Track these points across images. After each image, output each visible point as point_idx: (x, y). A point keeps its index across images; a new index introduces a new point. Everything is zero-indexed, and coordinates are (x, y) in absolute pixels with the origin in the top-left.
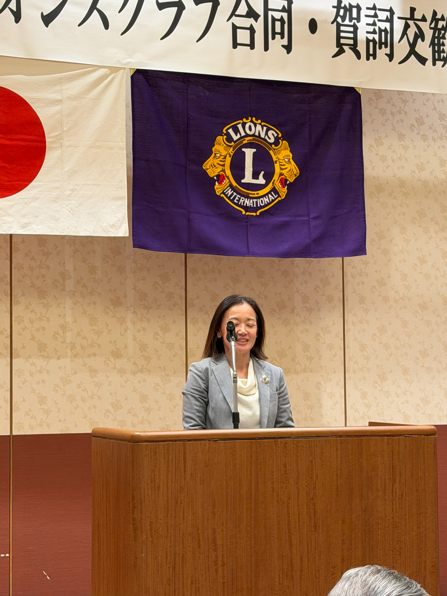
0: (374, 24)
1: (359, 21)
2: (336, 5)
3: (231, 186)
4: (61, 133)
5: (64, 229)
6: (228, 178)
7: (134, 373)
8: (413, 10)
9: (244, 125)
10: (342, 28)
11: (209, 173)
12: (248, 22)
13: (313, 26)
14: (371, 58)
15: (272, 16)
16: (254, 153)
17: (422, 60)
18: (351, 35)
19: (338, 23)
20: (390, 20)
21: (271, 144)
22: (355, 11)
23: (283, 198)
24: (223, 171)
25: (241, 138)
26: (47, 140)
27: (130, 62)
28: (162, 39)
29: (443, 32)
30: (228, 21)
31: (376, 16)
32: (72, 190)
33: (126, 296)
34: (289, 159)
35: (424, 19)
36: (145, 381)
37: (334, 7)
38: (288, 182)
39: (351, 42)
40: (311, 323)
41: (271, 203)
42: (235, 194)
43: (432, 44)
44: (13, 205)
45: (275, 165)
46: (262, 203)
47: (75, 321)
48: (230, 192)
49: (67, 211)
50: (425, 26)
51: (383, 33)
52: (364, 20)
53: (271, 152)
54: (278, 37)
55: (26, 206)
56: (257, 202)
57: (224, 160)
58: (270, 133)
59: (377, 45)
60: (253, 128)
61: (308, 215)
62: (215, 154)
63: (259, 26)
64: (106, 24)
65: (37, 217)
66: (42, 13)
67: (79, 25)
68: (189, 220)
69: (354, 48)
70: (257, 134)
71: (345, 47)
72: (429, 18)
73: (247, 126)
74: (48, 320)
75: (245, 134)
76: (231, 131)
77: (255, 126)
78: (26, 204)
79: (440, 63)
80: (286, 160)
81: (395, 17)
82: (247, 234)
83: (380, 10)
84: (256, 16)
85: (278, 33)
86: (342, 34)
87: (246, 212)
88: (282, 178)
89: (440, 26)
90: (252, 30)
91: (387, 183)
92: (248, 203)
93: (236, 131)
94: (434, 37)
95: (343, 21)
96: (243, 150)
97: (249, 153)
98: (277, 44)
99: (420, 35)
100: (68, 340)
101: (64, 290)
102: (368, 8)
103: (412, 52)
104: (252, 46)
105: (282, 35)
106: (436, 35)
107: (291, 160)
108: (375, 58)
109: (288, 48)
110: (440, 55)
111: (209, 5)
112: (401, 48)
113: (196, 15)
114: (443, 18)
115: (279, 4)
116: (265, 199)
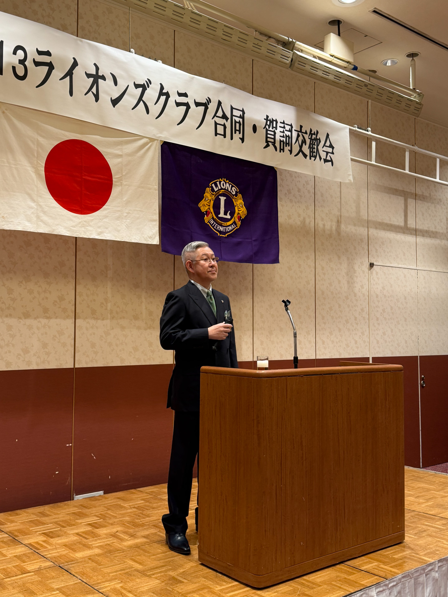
1: (276, 129)
2: (266, 118)
3: (213, 218)
4: (121, 176)
5: (123, 238)
6: (211, 213)
7: (146, 329)
8: (301, 127)
10: (269, 132)
11: (202, 210)
12: (222, 121)
13: (255, 128)
14: (282, 151)
15: (235, 119)
16: (225, 200)
18: (273, 137)
19: (266, 129)
20: (291, 131)
21: (233, 195)
22: (275, 122)
23: (238, 228)
24: (209, 209)
25: (219, 190)
26: (113, 180)
27: (161, 136)
28: (178, 125)
29: (314, 141)
30: (212, 119)
31: (284, 127)
33: (141, 282)
34: (242, 205)
38: (241, 219)
39: (272, 141)
41: (233, 230)
42: (215, 223)
43: (310, 147)
44: (93, 220)
45: (235, 208)
46: (228, 230)
47: (113, 296)
48: (212, 222)
49: (125, 226)
50: (306, 137)
51: (288, 138)
52: (279, 129)
53: (233, 200)
54: (237, 132)
55: (101, 221)
56: (226, 229)
57: (210, 202)
58: (233, 188)
59: (285, 144)
60: (225, 185)
61: (251, 239)
62: (205, 198)
63: (228, 124)
64: (148, 111)
65: (107, 228)
66: (111, 98)
67: (133, 109)
68: (191, 237)
69: (274, 144)
71: (270, 144)
72: (308, 132)
73: (222, 183)
74: (97, 295)
75: (220, 188)
77: (226, 184)
78: (100, 219)
79: (312, 159)
80: (241, 205)
81: (293, 129)
82: (221, 248)
83: (287, 124)
84: (227, 119)
85: (238, 130)
86: (268, 136)
87: (220, 235)
88: (239, 216)
89: (313, 138)
90: (224, 126)
92: (222, 229)
93: (216, 186)
94: (310, 144)
95: (269, 128)
96: (220, 197)
97: (223, 199)
98: (237, 136)
99: (304, 141)
100: (109, 308)
102: (281, 123)
103: (301, 151)
104: (225, 136)
105: (239, 131)
106: (311, 143)
107: (243, 206)
108: (283, 152)
109: (242, 140)
110: (314, 154)
111: (202, 108)
112: (296, 148)
113: (196, 112)
114: (314, 134)
115: (238, 113)
116: (230, 228)
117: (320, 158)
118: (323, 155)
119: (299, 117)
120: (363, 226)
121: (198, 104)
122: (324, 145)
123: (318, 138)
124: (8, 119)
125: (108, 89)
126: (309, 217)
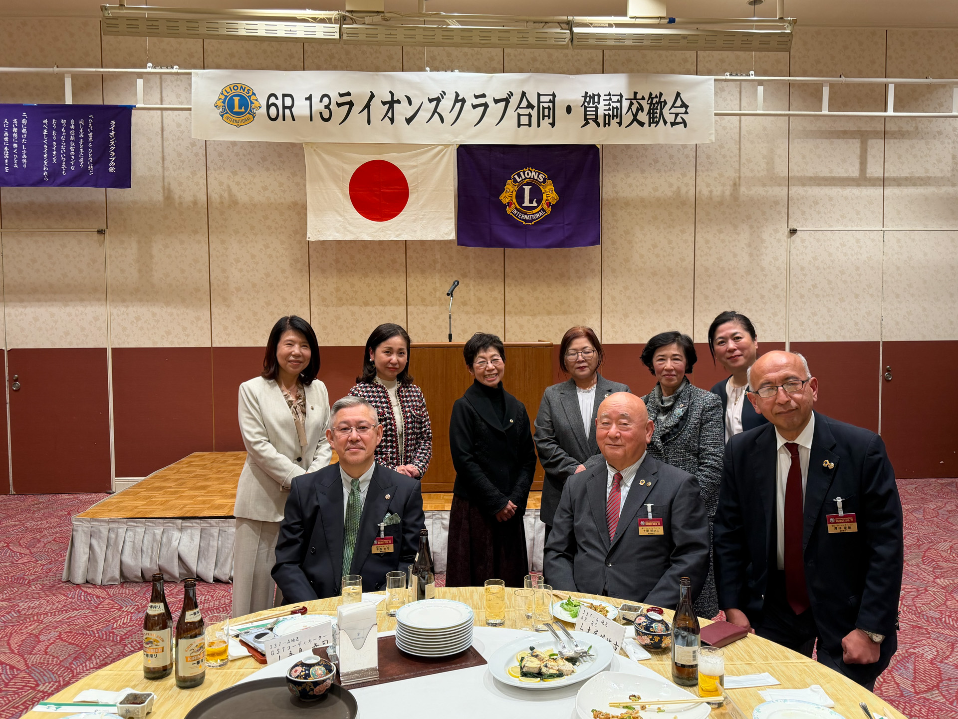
0: (609, 104)
1: (599, 104)
2: (584, 95)
3: (516, 208)
4: (417, 184)
5: (421, 237)
6: (514, 203)
7: (474, 314)
8: (635, 93)
9: (524, 172)
10: (588, 109)
11: (503, 202)
12: (527, 111)
13: (569, 109)
14: (607, 125)
15: (543, 106)
16: (530, 188)
17: (642, 124)
19: (586, 107)
20: (620, 101)
21: (541, 182)
22: (596, 98)
23: (548, 214)
24: (512, 200)
25: (522, 180)
26: (410, 189)
27: (456, 141)
28: (475, 126)
29: (656, 105)
30: (515, 112)
31: (610, 99)
32: (424, 215)
33: (469, 272)
34: (552, 191)
35: (643, 98)
36: (480, 318)
37: (582, 97)
38: (552, 204)
39: (594, 117)
40: (580, 285)
42: (519, 213)
43: (649, 113)
44: (392, 225)
45: (544, 195)
46: (535, 217)
47: (441, 286)
48: (515, 212)
49: (421, 226)
50: (644, 103)
51: (615, 110)
52: (602, 103)
53: (541, 187)
54: (546, 118)
56: (532, 217)
57: (512, 194)
58: (540, 176)
59: (611, 118)
60: (530, 174)
61: (564, 223)
62: (507, 190)
63: (534, 113)
64: (442, 121)
66: (406, 117)
67: (427, 122)
68: (491, 229)
69: (596, 120)
70: (532, 177)
71: (590, 121)
72: (647, 98)
73: (526, 173)
74: (426, 285)
75: (525, 178)
76: (516, 177)
78: (399, 224)
79: (653, 125)
80: (550, 191)
81: (624, 99)
82: (526, 236)
83: (613, 95)
84: (532, 107)
85: (546, 116)
86: (588, 113)
87: (525, 223)
88: (548, 202)
89: (654, 102)
90: (530, 116)
91: (632, 200)
92: (526, 217)
93: (519, 176)
94: (650, 109)
95: (589, 104)
96: (524, 187)
97: (527, 189)
98: (545, 123)
99: (641, 108)
100: (437, 296)
101: (435, 269)
102: (605, 95)
103: (635, 119)
104: (530, 125)
105: (549, 116)
106: (652, 108)
108: (609, 125)
109: (553, 125)
110: (653, 120)
111: (504, 103)
112: (627, 118)
113: (495, 110)
114: (656, 97)
115: (547, 99)
116: (537, 215)
117: (665, 122)
118: (670, 118)
119: (630, 84)
120: (780, 185)
121: (497, 101)
122: (673, 106)
123: (662, 100)
124: (319, 155)
125: (402, 111)
126: (687, 185)
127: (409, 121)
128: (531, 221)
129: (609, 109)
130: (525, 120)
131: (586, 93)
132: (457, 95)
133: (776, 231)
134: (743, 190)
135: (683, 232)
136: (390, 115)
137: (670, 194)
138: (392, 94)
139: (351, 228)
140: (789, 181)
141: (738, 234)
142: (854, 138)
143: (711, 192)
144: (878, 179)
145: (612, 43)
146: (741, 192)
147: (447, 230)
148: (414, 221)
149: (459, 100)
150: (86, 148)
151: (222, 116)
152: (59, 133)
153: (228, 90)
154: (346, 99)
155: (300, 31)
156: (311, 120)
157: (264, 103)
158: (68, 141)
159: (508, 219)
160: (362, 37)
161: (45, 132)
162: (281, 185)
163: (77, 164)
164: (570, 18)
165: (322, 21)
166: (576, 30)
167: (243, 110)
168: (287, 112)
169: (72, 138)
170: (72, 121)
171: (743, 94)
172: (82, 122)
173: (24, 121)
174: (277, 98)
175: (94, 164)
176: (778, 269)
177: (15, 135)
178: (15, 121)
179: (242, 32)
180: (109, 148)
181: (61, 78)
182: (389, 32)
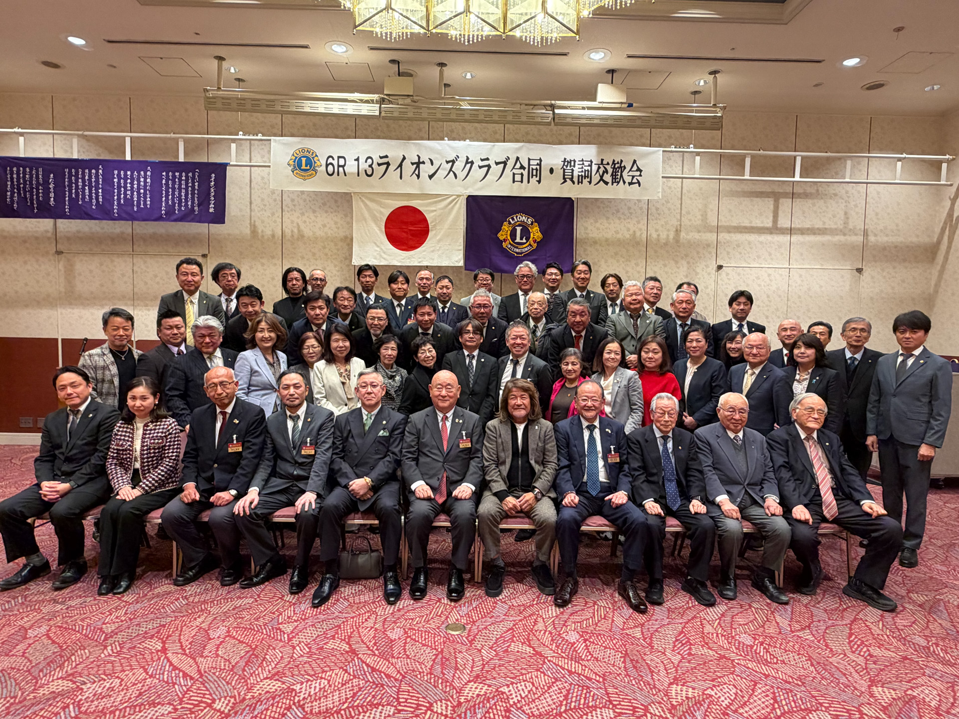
0: (582, 168)
1: (574, 167)
3: (510, 243)
4: (436, 225)
6: (509, 240)
8: (602, 160)
9: (517, 217)
10: (566, 171)
11: (500, 238)
12: (520, 171)
13: (552, 171)
14: (580, 184)
15: (532, 168)
16: (522, 229)
17: (606, 183)
18: (570, 174)
19: (564, 170)
20: (590, 166)
21: (529, 224)
23: (535, 248)
24: (507, 237)
25: (515, 222)
26: (430, 227)
27: (466, 192)
28: (480, 181)
29: (618, 169)
30: (511, 171)
31: (583, 164)
32: (440, 247)
34: (538, 231)
35: (608, 164)
37: (562, 161)
38: (538, 241)
39: (570, 177)
41: (529, 250)
42: (512, 247)
43: (612, 175)
44: (416, 254)
45: (531, 234)
46: (524, 251)
48: (509, 246)
50: (609, 168)
51: (587, 172)
52: (577, 166)
53: (529, 228)
54: (534, 177)
56: (522, 250)
57: (507, 232)
58: (529, 220)
59: (583, 178)
60: (521, 218)
61: (546, 256)
62: (503, 230)
63: (525, 173)
64: (456, 176)
65: (425, 258)
66: (429, 174)
67: (444, 178)
68: (490, 259)
69: (572, 180)
70: (523, 220)
71: (568, 180)
72: (611, 163)
75: (517, 221)
76: (511, 220)
78: (421, 253)
79: (615, 184)
80: (536, 231)
81: (593, 164)
83: (585, 161)
84: (524, 169)
85: (534, 175)
86: (566, 174)
87: (517, 254)
88: (534, 239)
89: (616, 166)
90: (522, 175)
91: (599, 240)
93: (513, 219)
94: (613, 172)
95: (567, 167)
96: (516, 228)
97: (519, 229)
98: (534, 180)
99: (606, 171)
102: (579, 161)
103: (601, 179)
104: (522, 182)
105: (536, 176)
108: (582, 183)
109: (539, 182)
110: (615, 180)
111: (503, 165)
112: (596, 178)
113: (496, 169)
114: (618, 163)
115: (535, 162)
116: (526, 249)
117: (624, 182)
118: (628, 179)
119: (599, 153)
120: (711, 232)
121: (497, 164)
122: (630, 170)
124: (363, 201)
125: (426, 169)
126: (640, 230)
127: (431, 177)
128: (522, 253)
129: (582, 171)
130: (518, 178)
131: (565, 159)
132: (468, 158)
133: (707, 266)
134: (683, 234)
135: (637, 265)
136: (417, 172)
137: (628, 236)
138: (419, 157)
139: (385, 256)
140: (718, 229)
141: (678, 268)
142: (769, 197)
143: (658, 235)
144: (787, 229)
145: (584, 121)
146: (681, 237)
147: (457, 259)
148: (433, 251)
149: (469, 162)
150: (193, 194)
151: (293, 172)
152: (174, 182)
153: (298, 153)
154: (385, 160)
155: (350, 109)
156: (358, 175)
157: (324, 163)
158: (180, 189)
159: (504, 252)
160: (396, 114)
161: (164, 182)
162: (336, 223)
163: (186, 205)
164: (553, 102)
165: (367, 102)
166: (557, 111)
167: (308, 168)
168: (341, 169)
169: (183, 186)
170: (184, 174)
171: (685, 162)
172: (190, 174)
173: (149, 173)
174: (333, 159)
175: (199, 205)
176: (708, 294)
177: (142, 183)
178: (142, 173)
179: (307, 110)
180: (209, 194)
181: (176, 141)
182: (416, 111)
